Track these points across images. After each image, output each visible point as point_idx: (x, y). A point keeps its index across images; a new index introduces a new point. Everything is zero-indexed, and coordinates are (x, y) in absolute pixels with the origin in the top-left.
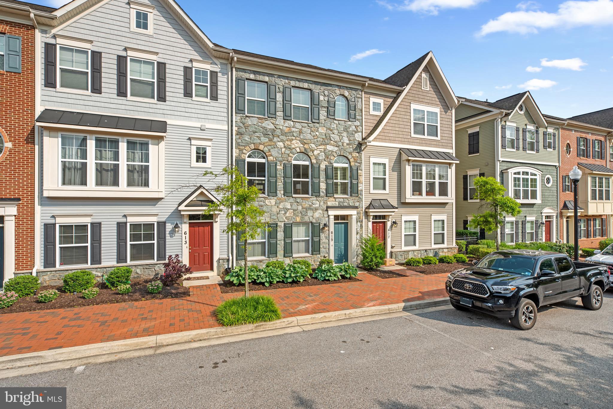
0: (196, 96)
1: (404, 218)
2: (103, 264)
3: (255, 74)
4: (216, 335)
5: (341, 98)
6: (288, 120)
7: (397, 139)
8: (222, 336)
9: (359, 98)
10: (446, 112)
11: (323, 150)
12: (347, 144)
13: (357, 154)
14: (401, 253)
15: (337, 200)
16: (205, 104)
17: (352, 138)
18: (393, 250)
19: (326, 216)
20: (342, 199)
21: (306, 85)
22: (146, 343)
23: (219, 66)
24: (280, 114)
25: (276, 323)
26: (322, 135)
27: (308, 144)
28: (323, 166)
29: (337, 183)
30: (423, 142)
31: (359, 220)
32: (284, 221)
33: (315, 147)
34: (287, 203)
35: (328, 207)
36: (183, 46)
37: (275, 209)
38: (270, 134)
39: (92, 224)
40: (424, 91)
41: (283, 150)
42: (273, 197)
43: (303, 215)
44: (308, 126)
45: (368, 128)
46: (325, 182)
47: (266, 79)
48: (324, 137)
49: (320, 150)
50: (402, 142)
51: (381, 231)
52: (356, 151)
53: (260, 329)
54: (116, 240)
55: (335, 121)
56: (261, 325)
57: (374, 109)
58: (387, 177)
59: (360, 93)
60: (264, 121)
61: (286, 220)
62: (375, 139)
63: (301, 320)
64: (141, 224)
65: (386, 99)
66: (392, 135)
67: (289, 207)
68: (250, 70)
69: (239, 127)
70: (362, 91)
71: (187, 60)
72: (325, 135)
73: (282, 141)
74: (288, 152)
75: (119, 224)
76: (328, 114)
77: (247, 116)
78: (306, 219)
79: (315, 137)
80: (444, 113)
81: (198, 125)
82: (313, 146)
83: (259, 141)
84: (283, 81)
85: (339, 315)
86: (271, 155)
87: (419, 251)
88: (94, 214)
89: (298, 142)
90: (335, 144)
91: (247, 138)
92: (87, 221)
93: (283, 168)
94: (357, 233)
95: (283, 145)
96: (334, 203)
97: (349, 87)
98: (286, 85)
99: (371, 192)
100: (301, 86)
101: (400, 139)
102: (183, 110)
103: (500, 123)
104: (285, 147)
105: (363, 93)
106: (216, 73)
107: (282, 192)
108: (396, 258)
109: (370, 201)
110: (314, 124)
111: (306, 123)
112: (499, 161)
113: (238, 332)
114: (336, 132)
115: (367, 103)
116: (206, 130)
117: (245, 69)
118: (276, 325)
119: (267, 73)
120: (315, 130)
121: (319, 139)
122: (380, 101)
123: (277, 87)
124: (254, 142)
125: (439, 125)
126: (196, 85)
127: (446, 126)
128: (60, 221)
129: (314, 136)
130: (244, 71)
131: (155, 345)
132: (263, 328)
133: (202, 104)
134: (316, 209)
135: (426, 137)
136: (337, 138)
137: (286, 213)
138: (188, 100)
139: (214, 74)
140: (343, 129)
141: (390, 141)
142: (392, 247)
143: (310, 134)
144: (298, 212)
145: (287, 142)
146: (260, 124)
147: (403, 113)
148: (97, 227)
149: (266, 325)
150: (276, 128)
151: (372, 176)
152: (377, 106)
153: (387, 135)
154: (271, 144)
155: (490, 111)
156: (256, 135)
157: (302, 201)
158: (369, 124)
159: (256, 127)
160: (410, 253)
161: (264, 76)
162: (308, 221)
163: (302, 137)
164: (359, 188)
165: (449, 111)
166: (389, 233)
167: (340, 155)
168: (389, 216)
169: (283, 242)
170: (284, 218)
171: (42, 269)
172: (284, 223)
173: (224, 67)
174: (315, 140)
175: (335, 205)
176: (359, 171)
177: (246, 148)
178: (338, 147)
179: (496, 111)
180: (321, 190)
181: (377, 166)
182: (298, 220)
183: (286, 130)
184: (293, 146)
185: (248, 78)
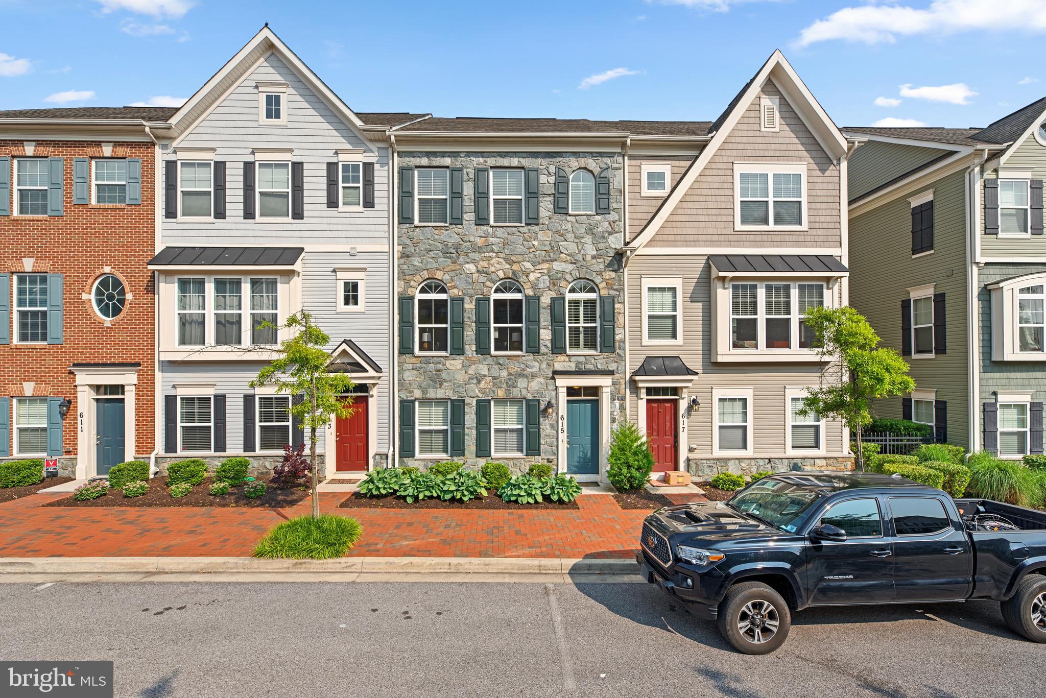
0: (344, 204)
1: (718, 394)
2: (229, 452)
3: (428, 157)
4: (234, 568)
5: (582, 173)
6: (482, 225)
7: (700, 238)
8: (243, 570)
9: (617, 169)
10: (823, 171)
11: (545, 271)
12: (593, 257)
13: (613, 274)
14: (711, 463)
15: (573, 359)
16: (357, 215)
17: (601, 246)
18: (692, 456)
19: (551, 387)
20: (583, 358)
21: (515, 162)
22: (144, 565)
23: (376, 154)
24: (469, 217)
25: (327, 563)
26: (545, 245)
27: (519, 262)
28: (545, 300)
29: (578, 328)
30: (765, 238)
31: (617, 396)
32: (477, 396)
33: (531, 267)
34: (481, 366)
35: (555, 372)
36: (326, 133)
37: (461, 377)
38: (453, 253)
39: (215, 396)
40: (766, 135)
41: (475, 276)
42: (458, 357)
43: (511, 385)
44: (519, 231)
45: (637, 222)
46: (550, 327)
47: (447, 161)
48: (548, 248)
49: (541, 271)
50: (712, 243)
51: (668, 418)
52: (611, 269)
53: (300, 568)
54: (242, 419)
55: (569, 218)
56: (301, 564)
57: (651, 186)
58: (679, 314)
59: (620, 159)
60: (443, 231)
61: (480, 395)
62: (651, 243)
63: (369, 564)
64: (272, 398)
65: (677, 163)
66: (689, 231)
67: (485, 372)
68: (421, 152)
69: (405, 246)
70: (623, 156)
71: (331, 153)
72: (550, 244)
73: (474, 261)
74: (482, 279)
75: (245, 396)
76: (554, 207)
77: (416, 227)
78: (515, 393)
79: (531, 250)
80: (819, 173)
81: (346, 248)
82: (528, 265)
83: (435, 265)
84: (478, 161)
85: (438, 564)
86: (454, 287)
87: (754, 461)
88: (218, 384)
89: (501, 260)
90: (569, 258)
91: (416, 262)
92: (209, 392)
93: (474, 307)
94: (613, 420)
95: (475, 268)
96: (566, 364)
97: (597, 153)
98: (480, 167)
99: (643, 344)
100: (506, 165)
101: (709, 238)
102: (326, 227)
103: (977, 176)
104: (478, 271)
105: (626, 158)
106: (372, 164)
107: (474, 348)
108: (697, 471)
109: (643, 360)
110: (529, 227)
111: (515, 227)
112: (978, 263)
113: (266, 569)
114: (570, 236)
115: (637, 176)
116: (358, 254)
117: (413, 152)
118: (326, 566)
119: (448, 152)
120: (531, 238)
121: (538, 253)
122: (665, 168)
123: (465, 172)
124: (428, 267)
125: (804, 200)
126: (344, 188)
127: (825, 199)
128: (181, 392)
129: (529, 248)
130: (411, 154)
131: (155, 570)
132: (306, 568)
133: (352, 215)
134: (534, 376)
135: (772, 226)
136: (572, 247)
137: (479, 382)
138: (332, 212)
139: (369, 167)
140: (584, 231)
141: (687, 243)
142: (691, 450)
143: (523, 244)
144: (501, 382)
145: (481, 263)
146: (437, 237)
147: (716, 185)
148: (221, 400)
149: (310, 563)
150: (462, 240)
151: (646, 313)
152: (656, 180)
153: (679, 231)
154: (455, 268)
155: (952, 153)
156: (430, 256)
157: (507, 361)
158: (640, 216)
159: (431, 242)
160: (731, 463)
161: (443, 157)
162: (519, 396)
163: (507, 252)
164: (617, 337)
165: (832, 167)
166: (683, 422)
167: (580, 278)
168: (682, 388)
169: (474, 432)
170: (477, 391)
171: (162, 453)
172: (476, 399)
173: (383, 153)
174: (532, 255)
175: (568, 369)
176: (617, 306)
177: (415, 279)
178: (575, 263)
179: (965, 151)
180: (541, 342)
181: (657, 294)
182: (501, 394)
183: (480, 242)
184: (493, 269)
185: (418, 164)
